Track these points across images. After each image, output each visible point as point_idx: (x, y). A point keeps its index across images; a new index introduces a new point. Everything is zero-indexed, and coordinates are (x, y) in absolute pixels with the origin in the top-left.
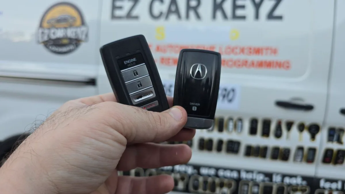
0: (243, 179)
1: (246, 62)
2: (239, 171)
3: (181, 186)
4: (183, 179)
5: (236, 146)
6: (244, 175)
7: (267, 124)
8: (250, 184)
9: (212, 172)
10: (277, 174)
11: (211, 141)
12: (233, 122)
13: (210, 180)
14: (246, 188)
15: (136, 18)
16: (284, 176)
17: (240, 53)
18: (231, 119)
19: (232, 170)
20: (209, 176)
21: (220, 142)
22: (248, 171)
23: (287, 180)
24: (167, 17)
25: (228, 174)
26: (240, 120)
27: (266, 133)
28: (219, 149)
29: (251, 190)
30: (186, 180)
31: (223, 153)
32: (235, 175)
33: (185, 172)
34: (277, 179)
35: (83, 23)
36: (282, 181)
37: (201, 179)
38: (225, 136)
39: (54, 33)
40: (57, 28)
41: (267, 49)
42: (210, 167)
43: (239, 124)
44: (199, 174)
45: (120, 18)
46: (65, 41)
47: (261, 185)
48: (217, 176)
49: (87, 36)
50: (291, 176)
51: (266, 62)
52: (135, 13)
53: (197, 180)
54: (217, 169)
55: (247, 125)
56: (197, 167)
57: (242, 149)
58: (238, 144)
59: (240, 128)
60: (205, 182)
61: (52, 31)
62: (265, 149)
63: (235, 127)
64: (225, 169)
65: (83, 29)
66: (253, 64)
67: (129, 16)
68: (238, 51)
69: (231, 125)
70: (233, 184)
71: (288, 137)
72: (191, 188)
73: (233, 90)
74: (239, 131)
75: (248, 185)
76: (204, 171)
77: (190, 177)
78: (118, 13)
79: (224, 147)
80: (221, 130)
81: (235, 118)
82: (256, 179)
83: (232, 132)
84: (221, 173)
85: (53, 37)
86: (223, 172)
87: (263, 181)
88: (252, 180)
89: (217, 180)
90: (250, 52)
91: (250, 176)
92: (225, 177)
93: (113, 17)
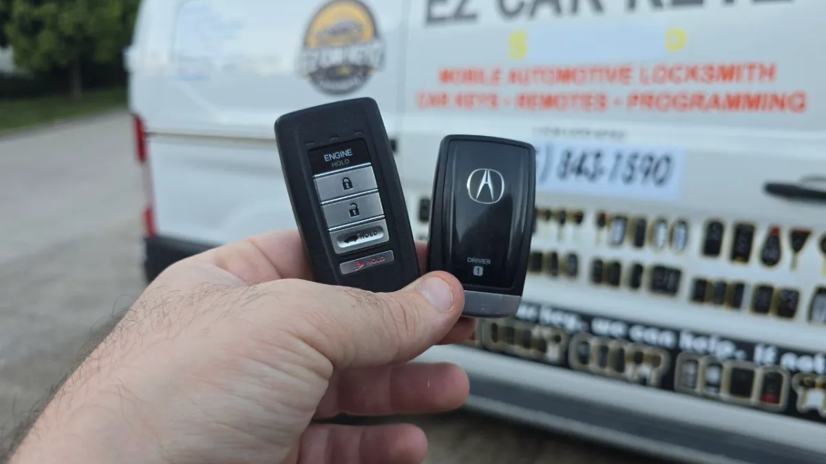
0: (685, 350)
1: (701, 97)
2: (677, 333)
3: (553, 352)
4: (557, 339)
5: (672, 277)
6: (687, 342)
7: (744, 234)
8: (702, 361)
9: (618, 330)
10: (767, 346)
11: (616, 266)
12: (666, 227)
13: (612, 345)
14: (691, 369)
15: (473, 17)
16: (781, 351)
17: (686, 79)
18: (662, 221)
19: (662, 329)
20: (612, 337)
21: (638, 269)
22: (697, 335)
23: (789, 361)
24: (533, 12)
25: (652, 336)
26: (683, 223)
27: (741, 253)
28: (635, 283)
29: (704, 374)
30: (563, 342)
31: (644, 291)
32: (668, 339)
33: (562, 326)
34: (765, 356)
35: (376, 33)
36: (778, 361)
37: (594, 343)
38: (649, 257)
39: (328, 58)
40: (333, 48)
41: (751, 67)
42: (613, 320)
43: (682, 231)
44: (591, 332)
45: (442, 20)
46: (345, 71)
47: (727, 366)
48: (627, 338)
49: (382, 57)
50: (799, 353)
51: (748, 97)
52: (470, 8)
53: (586, 343)
54: (630, 324)
55: (697, 236)
56: (587, 318)
57: (686, 287)
58: (677, 273)
59: (681, 241)
60: (604, 350)
61: (325, 53)
62: (739, 287)
63: (671, 237)
64: (647, 326)
65: (376, 45)
66: (716, 101)
67: (460, 15)
68: (681, 74)
69: (662, 233)
70: (664, 357)
71: (794, 265)
72: (573, 360)
73: (668, 160)
74: (680, 246)
75: (696, 363)
76: (601, 327)
77: (571, 335)
78: (439, 10)
79: (645, 279)
80: (639, 242)
81: (672, 219)
82: (714, 352)
83: (662, 247)
84: (637, 333)
85: (326, 63)
86: (643, 331)
87: (733, 358)
88: (707, 353)
89: (628, 348)
90: (711, 77)
91: (701, 345)
92: (645, 343)
93: (431, 19)
